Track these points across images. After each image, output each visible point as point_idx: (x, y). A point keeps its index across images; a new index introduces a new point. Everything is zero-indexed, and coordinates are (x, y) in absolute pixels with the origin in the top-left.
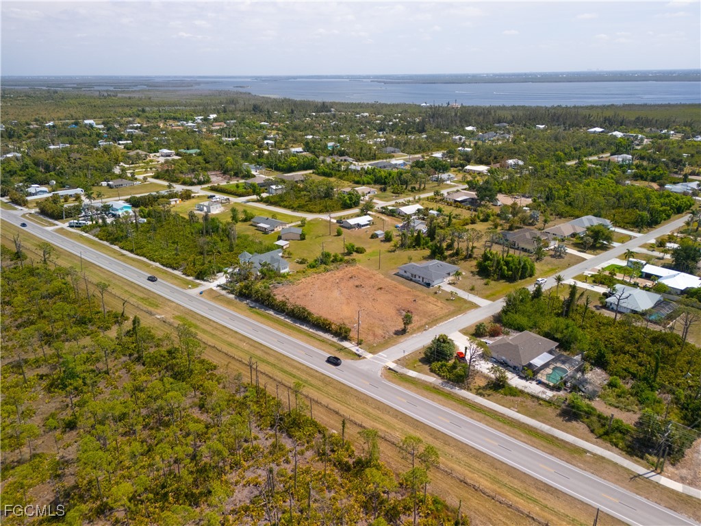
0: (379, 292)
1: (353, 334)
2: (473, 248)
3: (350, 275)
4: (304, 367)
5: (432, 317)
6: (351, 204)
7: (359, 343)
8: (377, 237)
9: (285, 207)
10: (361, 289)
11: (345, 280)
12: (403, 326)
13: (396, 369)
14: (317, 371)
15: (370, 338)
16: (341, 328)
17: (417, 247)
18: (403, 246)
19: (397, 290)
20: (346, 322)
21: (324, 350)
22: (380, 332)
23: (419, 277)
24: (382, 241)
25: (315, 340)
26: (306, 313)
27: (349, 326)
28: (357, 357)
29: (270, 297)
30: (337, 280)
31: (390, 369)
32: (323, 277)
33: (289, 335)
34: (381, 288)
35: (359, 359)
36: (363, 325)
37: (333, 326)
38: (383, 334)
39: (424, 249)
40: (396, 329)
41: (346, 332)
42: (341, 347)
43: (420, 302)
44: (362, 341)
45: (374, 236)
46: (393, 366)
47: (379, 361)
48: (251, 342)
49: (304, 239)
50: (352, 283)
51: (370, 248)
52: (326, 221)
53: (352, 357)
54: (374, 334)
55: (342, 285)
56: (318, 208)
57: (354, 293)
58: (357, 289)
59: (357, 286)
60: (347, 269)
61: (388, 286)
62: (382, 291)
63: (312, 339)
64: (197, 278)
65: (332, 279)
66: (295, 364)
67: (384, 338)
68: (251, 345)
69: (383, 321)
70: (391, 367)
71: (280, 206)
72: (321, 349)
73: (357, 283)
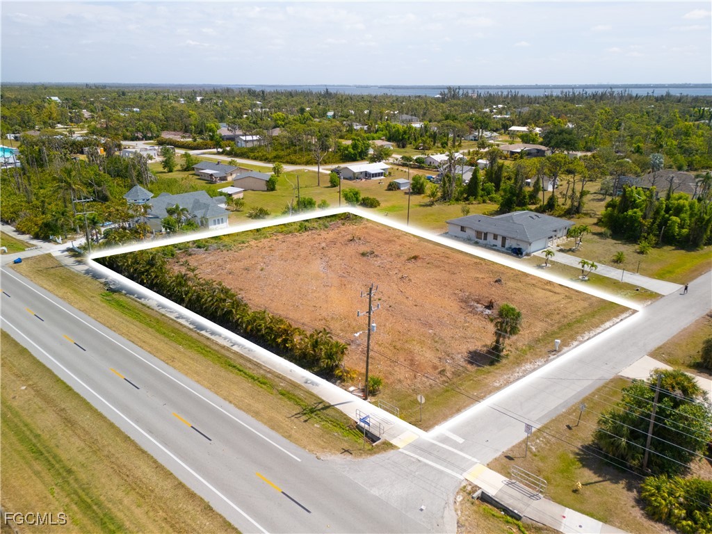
0: (410, 265)
1: (351, 362)
2: (583, 194)
3: (350, 237)
4: (168, 484)
5: (557, 317)
6: (355, 154)
7: (369, 392)
8: (399, 188)
9: (255, 159)
10: (372, 260)
11: (338, 245)
12: (489, 340)
13: (507, 501)
14: (208, 509)
15: (402, 373)
16: (316, 344)
17: (471, 198)
18: (446, 197)
19: (450, 261)
20: (335, 327)
21: (256, 414)
22: (427, 356)
23: (495, 237)
24: (406, 193)
25: (239, 378)
26: (228, 303)
27: (339, 338)
28: (362, 440)
29: (152, 265)
30: (323, 245)
31: (485, 498)
32: (296, 239)
33: (170, 360)
34: (415, 258)
35: (372, 452)
36: (381, 337)
37: (297, 339)
38: (436, 361)
39: (484, 202)
40: (472, 348)
41: (330, 356)
42: (312, 402)
43: (511, 284)
44: (377, 382)
45: (393, 187)
46: (494, 483)
47: (439, 459)
48: (44, 384)
49: (273, 189)
50: (351, 249)
51: (386, 201)
52: (314, 172)
53: (348, 440)
54: (412, 362)
55: (332, 252)
56: (304, 159)
57: (357, 267)
58: (365, 258)
59: (363, 254)
60: (343, 228)
61: (429, 255)
62: (419, 263)
63: (233, 376)
64: (36, 237)
65: (312, 243)
66: (144, 471)
67: (442, 372)
68: (38, 393)
69: (431, 327)
70: (492, 492)
71: (248, 158)
72: (248, 410)
73: (363, 249)
